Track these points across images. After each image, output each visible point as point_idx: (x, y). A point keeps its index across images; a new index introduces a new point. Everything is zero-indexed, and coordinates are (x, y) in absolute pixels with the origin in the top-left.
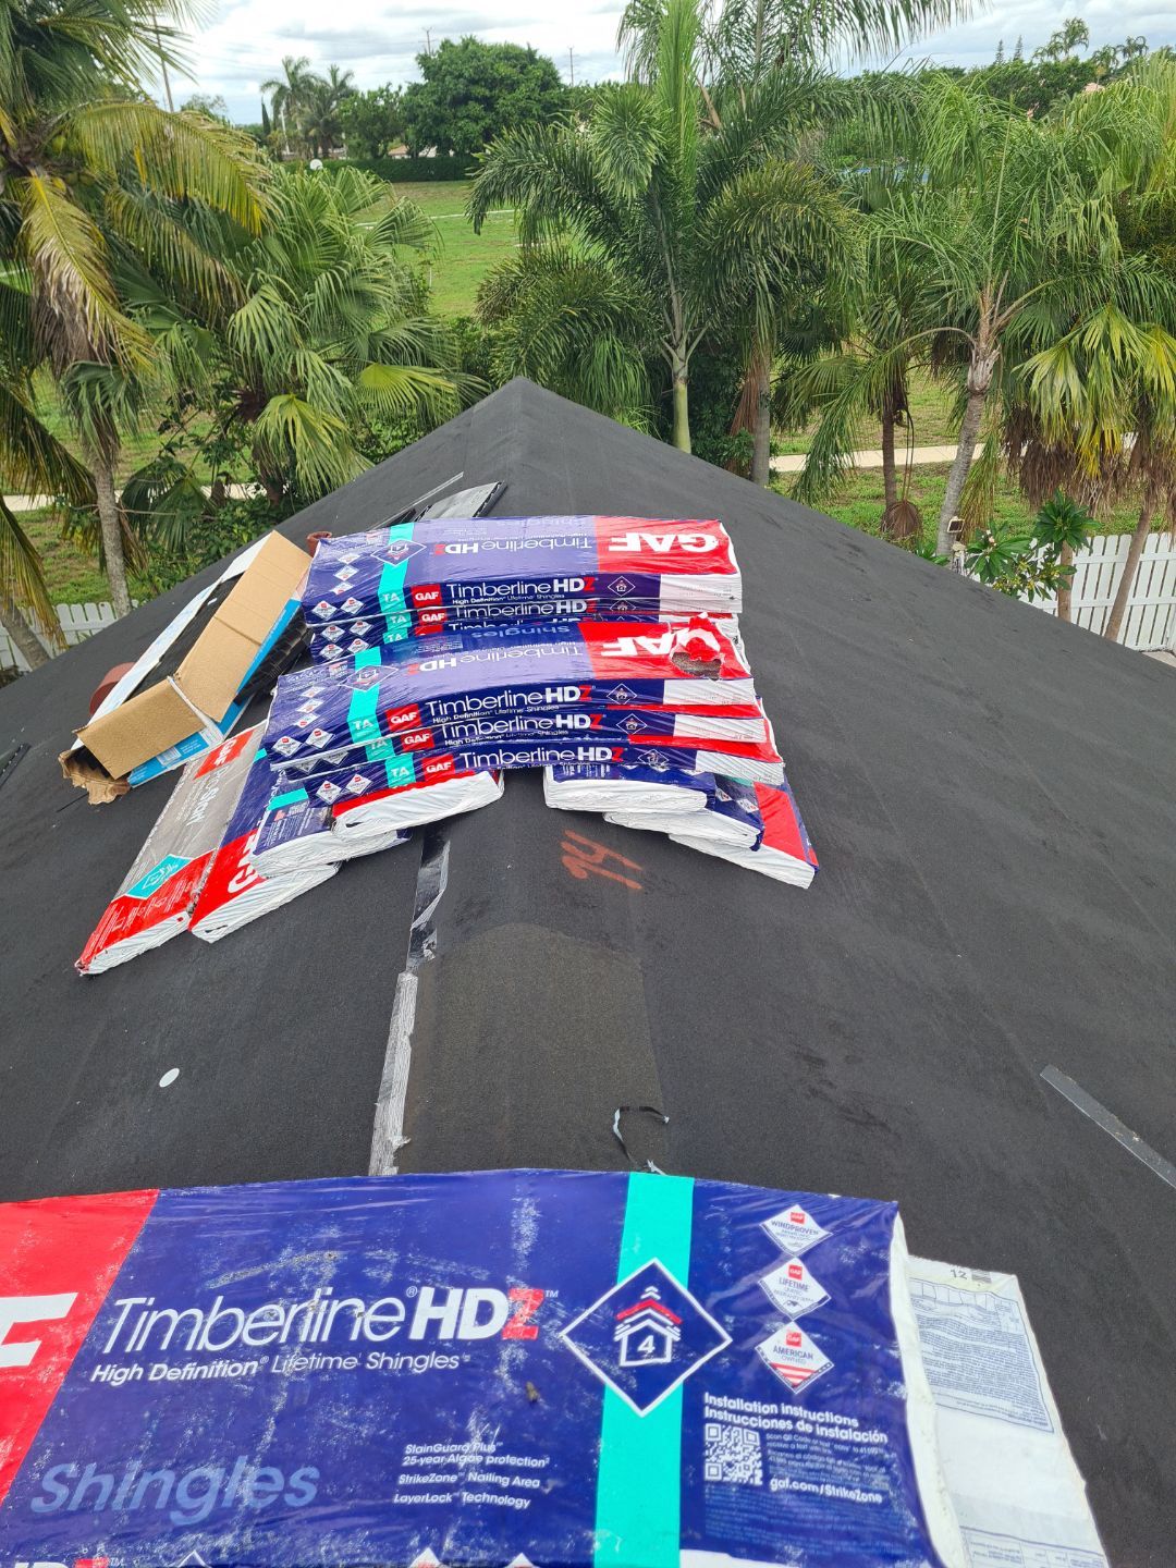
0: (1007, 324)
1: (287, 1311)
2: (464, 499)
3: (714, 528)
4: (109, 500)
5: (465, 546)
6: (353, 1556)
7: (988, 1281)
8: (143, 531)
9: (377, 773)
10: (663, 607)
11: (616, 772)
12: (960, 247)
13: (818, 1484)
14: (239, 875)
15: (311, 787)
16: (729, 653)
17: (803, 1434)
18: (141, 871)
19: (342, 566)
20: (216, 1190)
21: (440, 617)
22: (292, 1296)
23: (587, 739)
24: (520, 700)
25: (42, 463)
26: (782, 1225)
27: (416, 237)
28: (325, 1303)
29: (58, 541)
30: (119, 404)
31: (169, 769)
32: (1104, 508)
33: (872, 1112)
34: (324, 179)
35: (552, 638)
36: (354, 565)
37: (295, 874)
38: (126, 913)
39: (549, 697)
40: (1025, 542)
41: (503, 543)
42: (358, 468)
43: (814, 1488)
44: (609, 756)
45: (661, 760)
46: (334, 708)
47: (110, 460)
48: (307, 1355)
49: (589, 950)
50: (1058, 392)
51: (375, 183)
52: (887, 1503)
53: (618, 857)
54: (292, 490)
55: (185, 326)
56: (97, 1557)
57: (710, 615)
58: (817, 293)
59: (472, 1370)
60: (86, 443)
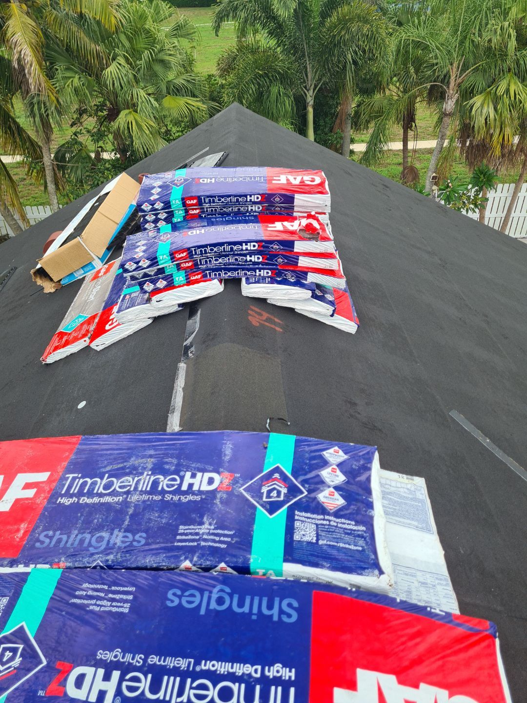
0: (462, 82)
1: (133, 480)
2: (209, 160)
3: (319, 174)
4: (48, 159)
5: (209, 179)
6: (159, 563)
7: (413, 480)
8: (64, 173)
9: (169, 279)
10: (296, 209)
11: (273, 281)
12: (442, 44)
13: (337, 542)
14: (110, 323)
15: (141, 285)
16: (324, 230)
17: (333, 526)
18: (68, 321)
19: (154, 187)
20: (105, 436)
21: (198, 211)
22: (135, 474)
23: (260, 266)
24: (232, 248)
25: (18, 140)
26: (330, 454)
27: (188, 34)
28: (148, 477)
29: (25, 177)
30: (52, 112)
31: (79, 278)
32: (503, 171)
33: (376, 425)
34: (146, 5)
35: (246, 222)
36: (160, 187)
37: (134, 322)
38: (62, 338)
39: (244, 247)
40: (465, 186)
41: (225, 179)
42: (162, 144)
43: (335, 544)
44: (270, 274)
45: (292, 276)
46: (151, 250)
47: (48, 140)
48: (142, 495)
49: (259, 355)
50: (484, 115)
51: (170, 8)
52: (363, 550)
53: (272, 317)
54: (131, 155)
55: (81, 76)
56: (61, 563)
57: (316, 213)
58: (376, 65)
59: (206, 501)
60: (37, 131)
